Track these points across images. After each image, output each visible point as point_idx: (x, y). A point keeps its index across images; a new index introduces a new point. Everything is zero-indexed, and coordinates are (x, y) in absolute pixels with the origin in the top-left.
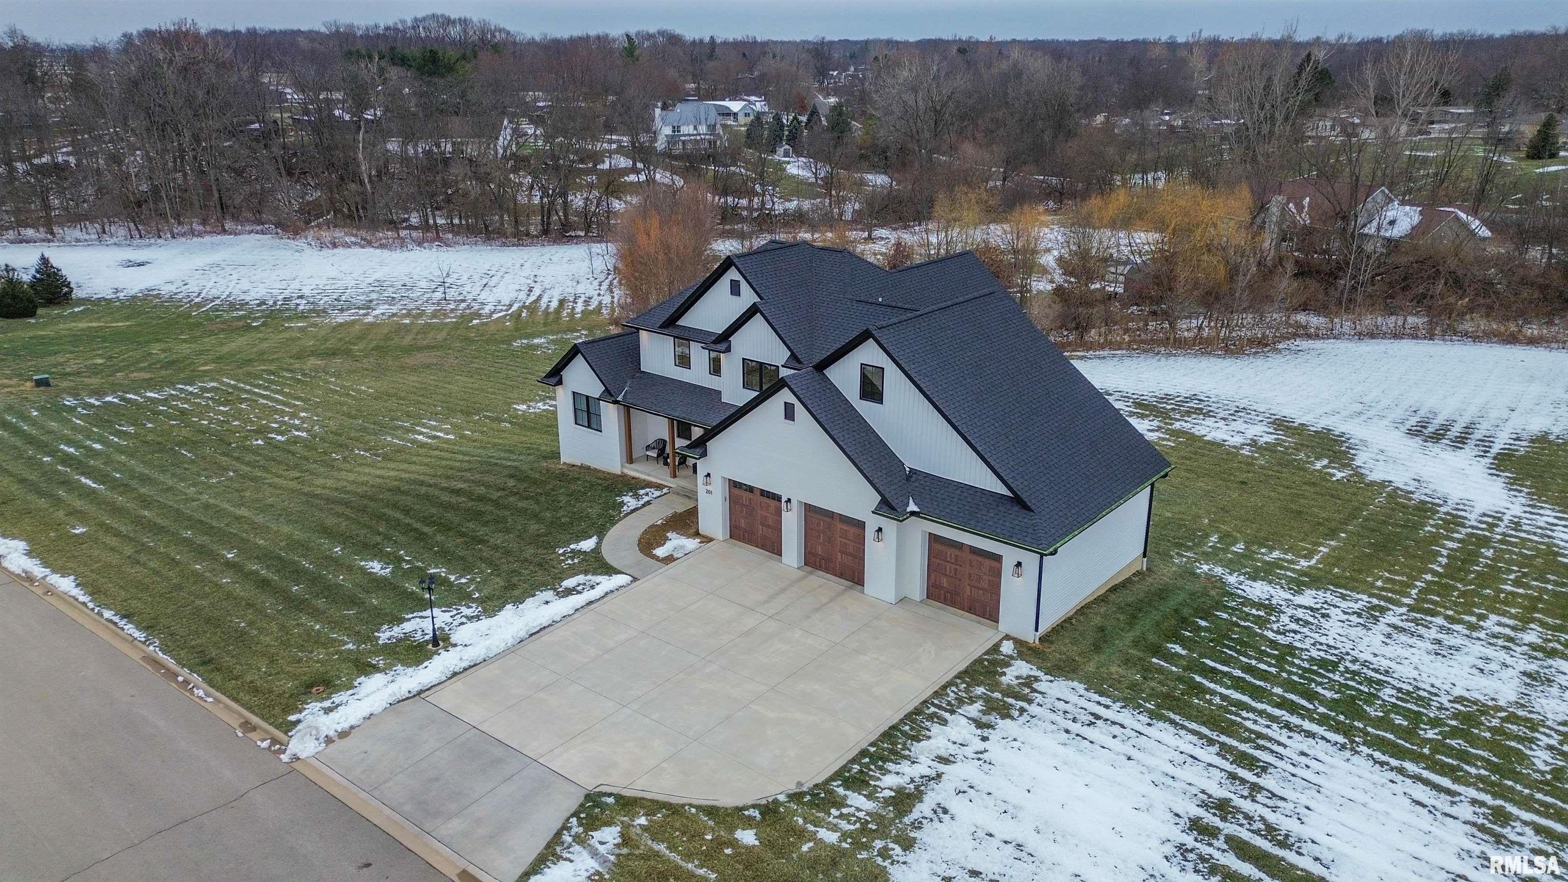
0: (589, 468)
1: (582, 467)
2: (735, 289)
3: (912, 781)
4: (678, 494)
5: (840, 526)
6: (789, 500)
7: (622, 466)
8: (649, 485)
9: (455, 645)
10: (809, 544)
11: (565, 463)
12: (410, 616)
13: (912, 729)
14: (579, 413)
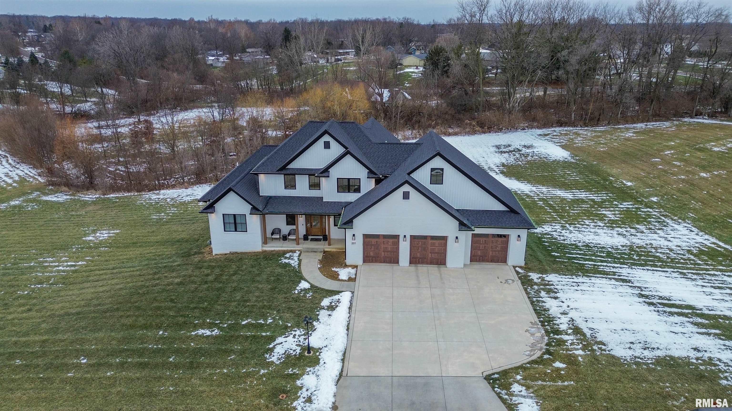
0: (236, 253)
1: (231, 253)
2: (327, 145)
3: (569, 324)
4: (308, 252)
5: (430, 241)
6: (405, 236)
7: (262, 247)
8: (285, 252)
9: (320, 349)
10: (413, 254)
11: (216, 255)
12: (271, 346)
13: (540, 308)
14: (227, 226)
